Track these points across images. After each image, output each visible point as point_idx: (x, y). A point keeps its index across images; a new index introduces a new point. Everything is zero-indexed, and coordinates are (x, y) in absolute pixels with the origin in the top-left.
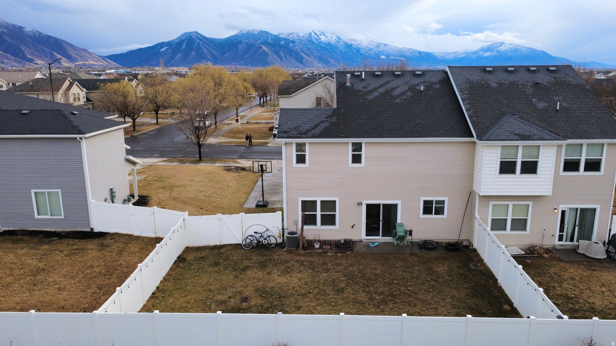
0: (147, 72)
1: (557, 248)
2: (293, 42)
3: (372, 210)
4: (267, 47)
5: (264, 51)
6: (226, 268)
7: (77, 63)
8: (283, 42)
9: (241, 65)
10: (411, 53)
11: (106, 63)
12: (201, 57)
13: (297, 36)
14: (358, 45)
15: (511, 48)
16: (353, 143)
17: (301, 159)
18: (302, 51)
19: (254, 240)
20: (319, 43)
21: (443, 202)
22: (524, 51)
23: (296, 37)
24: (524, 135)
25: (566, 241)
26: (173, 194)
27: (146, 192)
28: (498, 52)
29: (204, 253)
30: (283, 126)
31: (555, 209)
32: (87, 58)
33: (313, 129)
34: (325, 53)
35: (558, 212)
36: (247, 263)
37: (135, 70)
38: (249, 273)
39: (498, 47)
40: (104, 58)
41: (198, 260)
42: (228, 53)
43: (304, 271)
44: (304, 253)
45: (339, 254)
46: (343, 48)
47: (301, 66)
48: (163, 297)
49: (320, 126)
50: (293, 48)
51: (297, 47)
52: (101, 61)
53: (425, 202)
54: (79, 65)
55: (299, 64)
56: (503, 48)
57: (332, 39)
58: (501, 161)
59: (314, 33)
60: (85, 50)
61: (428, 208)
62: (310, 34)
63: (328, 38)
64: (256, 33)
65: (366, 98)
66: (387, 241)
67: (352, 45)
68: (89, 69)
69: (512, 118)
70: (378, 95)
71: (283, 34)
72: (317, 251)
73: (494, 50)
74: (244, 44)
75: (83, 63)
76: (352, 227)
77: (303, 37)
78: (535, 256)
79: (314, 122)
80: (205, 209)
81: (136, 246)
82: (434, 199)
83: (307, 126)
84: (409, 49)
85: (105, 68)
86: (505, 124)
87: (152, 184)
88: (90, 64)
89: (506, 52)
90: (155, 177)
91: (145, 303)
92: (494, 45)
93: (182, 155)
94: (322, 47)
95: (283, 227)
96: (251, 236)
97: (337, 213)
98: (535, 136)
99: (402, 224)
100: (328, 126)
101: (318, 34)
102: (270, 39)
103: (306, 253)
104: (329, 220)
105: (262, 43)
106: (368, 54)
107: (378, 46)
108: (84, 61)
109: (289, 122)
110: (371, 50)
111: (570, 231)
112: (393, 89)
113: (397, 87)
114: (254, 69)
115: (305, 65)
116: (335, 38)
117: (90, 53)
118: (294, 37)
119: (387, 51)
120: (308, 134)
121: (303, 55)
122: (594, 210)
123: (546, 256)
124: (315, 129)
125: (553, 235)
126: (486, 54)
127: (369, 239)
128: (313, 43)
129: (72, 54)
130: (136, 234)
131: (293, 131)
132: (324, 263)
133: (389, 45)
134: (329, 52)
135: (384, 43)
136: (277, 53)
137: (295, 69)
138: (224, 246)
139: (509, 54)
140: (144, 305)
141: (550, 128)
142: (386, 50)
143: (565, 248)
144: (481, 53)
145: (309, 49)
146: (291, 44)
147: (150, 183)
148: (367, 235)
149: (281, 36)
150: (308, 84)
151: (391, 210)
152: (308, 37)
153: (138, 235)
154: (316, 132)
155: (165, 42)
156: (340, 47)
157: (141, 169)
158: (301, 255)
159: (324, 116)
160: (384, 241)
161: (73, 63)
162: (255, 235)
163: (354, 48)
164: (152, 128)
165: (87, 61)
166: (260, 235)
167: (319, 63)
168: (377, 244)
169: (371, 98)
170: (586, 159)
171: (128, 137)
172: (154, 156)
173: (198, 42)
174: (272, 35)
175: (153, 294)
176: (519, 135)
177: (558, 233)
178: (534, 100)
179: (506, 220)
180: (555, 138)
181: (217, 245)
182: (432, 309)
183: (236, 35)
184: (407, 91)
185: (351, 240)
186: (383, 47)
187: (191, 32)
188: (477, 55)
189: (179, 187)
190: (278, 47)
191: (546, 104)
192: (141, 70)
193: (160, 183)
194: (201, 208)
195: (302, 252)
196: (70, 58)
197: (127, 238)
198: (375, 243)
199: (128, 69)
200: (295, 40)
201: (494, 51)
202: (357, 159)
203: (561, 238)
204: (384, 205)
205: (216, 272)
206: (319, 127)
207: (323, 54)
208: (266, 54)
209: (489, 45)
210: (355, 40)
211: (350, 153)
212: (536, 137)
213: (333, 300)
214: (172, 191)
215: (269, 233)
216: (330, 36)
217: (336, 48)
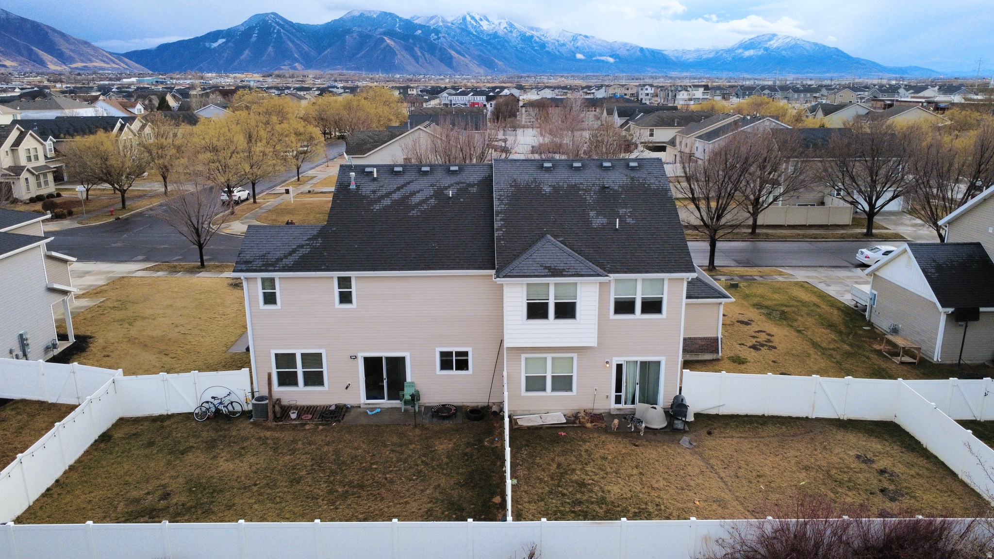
0: (191, 81)
1: (612, 413)
2: (437, 31)
3: (372, 365)
4: (394, 40)
5: (388, 45)
6: (160, 451)
7: (74, 66)
8: (420, 32)
9: (352, 69)
10: (628, 50)
11: (122, 64)
12: (283, 55)
13: (443, 21)
14: (543, 38)
15: (787, 43)
16: (339, 278)
17: (270, 299)
18: (452, 47)
19: (210, 408)
20: (479, 33)
21: (466, 354)
22: (808, 48)
23: (441, 24)
24: (557, 268)
25: (625, 403)
26: (131, 332)
27: (90, 328)
28: (766, 49)
29: (141, 427)
30: (246, 253)
31: (607, 362)
32: (91, 57)
33: (286, 257)
34: (489, 51)
35: (611, 367)
36: (192, 442)
37: (172, 78)
38: (190, 457)
39: (767, 41)
40: (119, 56)
41: (128, 438)
42: (329, 50)
43: (263, 453)
44: (275, 425)
45: (321, 427)
46: (517, 41)
47: (450, 72)
48: (59, 494)
49: (297, 252)
50: (436, 42)
51: (442, 40)
52: (114, 62)
53: (443, 354)
54: (77, 68)
55: (444, 68)
56: (774, 44)
57: (501, 27)
58: (528, 304)
59: (470, 16)
60: (86, 43)
61: (446, 361)
62: (464, 19)
63: (493, 26)
64: (375, 16)
65: (372, 208)
66: (394, 406)
67: (532, 37)
68: (94, 76)
69: (549, 243)
70: (390, 203)
71: (419, 18)
72: (293, 423)
73: (760, 46)
74: (355, 35)
75: (84, 64)
76: (347, 388)
77: (452, 24)
78: (575, 425)
79: (290, 247)
80: (171, 355)
81: (46, 419)
82: (454, 349)
83: (278, 252)
84: (625, 45)
85: (121, 74)
86: (537, 252)
87: (107, 315)
88: (96, 67)
89: (779, 49)
90: (117, 301)
91: (31, 504)
92: (761, 38)
93: (180, 257)
94: (484, 41)
95: (252, 389)
96: (207, 402)
97: (325, 369)
98: (570, 270)
99: (413, 383)
100: (307, 252)
101: (477, 18)
102: (397, 25)
103: (278, 425)
104: (315, 379)
105: (385, 34)
106: (559, 51)
107: (575, 38)
108: (85, 62)
109: (255, 247)
110: (564, 45)
111: (630, 391)
112: (413, 193)
113: (418, 192)
114: (371, 76)
115: (456, 70)
116: (505, 25)
117: (95, 49)
118: (437, 22)
119: (590, 48)
120: (278, 266)
121: (453, 53)
122: (659, 363)
123: (589, 425)
124: (289, 258)
125: (607, 397)
126: (747, 53)
127: (369, 404)
128: (470, 33)
129: (65, 50)
130: (51, 400)
131: (258, 260)
132: (294, 441)
133: (593, 37)
134: (495, 48)
135: (583, 34)
136: (410, 50)
137: (438, 77)
138: (173, 416)
139: (784, 53)
140: (30, 506)
141: (597, 257)
142: (588, 46)
143: (622, 413)
144: (740, 51)
145: (462, 43)
146: (433, 34)
147: (105, 312)
148: (368, 398)
149: (415, 22)
150: (392, 136)
151: (397, 365)
152: (461, 23)
153: (54, 402)
154: (289, 263)
155: (222, 31)
156: (513, 40)
157: (104, 285)
158: (269, 429)
159: (306, 238)
160: (390, 406)
161: (66, 66)
162: (212, 400)
163: (536, 42)
164: (156, 202)
165: (91, 61)
166: (220, 401)
167: (479, 66)
168: (379, 410)
169: (378, 208)
170: (643, 298)
171: (111, 220)
172: (135, 259)
173: (279, 32)
174: (401, 19)
175: (48, 490)
176: (549, 268)
177: (613, 394)
178: (592, 214)
179: (545, 377)
180: (594, 273)
181: (162, 415)
182: (400, 504)
183: (341, 19)
184: (431, 197)
185: (345, 405)
186: (583, 40)
187: (266, 14)
188: (733, 54)
189: (145, 318)
190: (411, 41)
191: (606, 220)
192: (182, 79)
193: (120, 312)
194: (165, 354)
195: (271, 424)
196: (61, 57)
197: (37, 406)
198: (376, 408)
199: (161, 76)
200: (440, 29)
201: (760, 48)
202: (345, 298)
203: (618, 400)
204: (387, 358)
205: (146, 456)
206: (295, 255)
207: (485, 51)
208: (391, 52)
209: (752, 39)
210: (538, 30)
211: (337, 291)
212: (572, 272)
213: (280, 494)
214: (133, 326)
215: (233, 398)
216: (496, 22)
217: (506, 41)
